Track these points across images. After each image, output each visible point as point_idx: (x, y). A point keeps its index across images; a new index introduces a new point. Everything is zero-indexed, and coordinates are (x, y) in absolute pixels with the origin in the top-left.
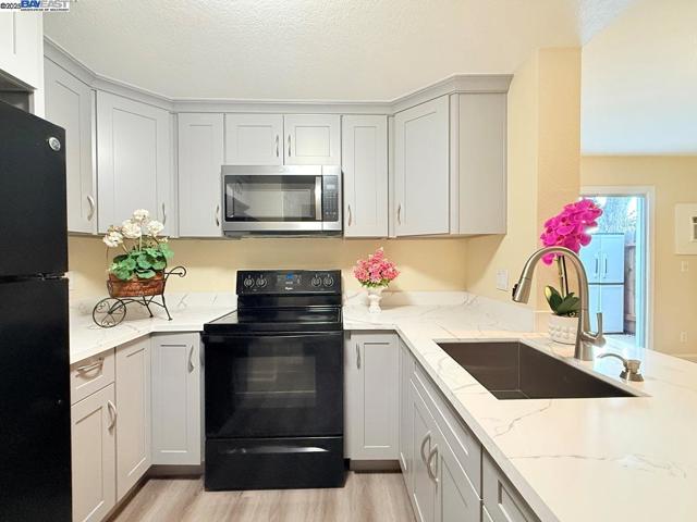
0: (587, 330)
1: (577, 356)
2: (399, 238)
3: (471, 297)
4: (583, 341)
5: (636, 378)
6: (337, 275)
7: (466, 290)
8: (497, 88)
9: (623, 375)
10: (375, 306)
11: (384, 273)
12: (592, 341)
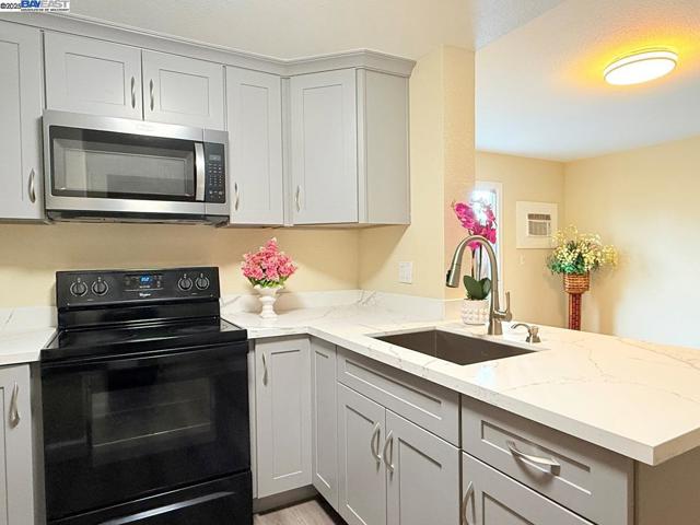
0: (497, 308)
1: (490, 332)
2: (297, 227)
3: (368, 293)
4: (495, 318)
5: (537, 340)
6: (213, 274)
7: (359, 288)
8: (397, 71)
9: (528, 340)
10: (268, 310)
11: (282, 269)
12: (503, 317)
